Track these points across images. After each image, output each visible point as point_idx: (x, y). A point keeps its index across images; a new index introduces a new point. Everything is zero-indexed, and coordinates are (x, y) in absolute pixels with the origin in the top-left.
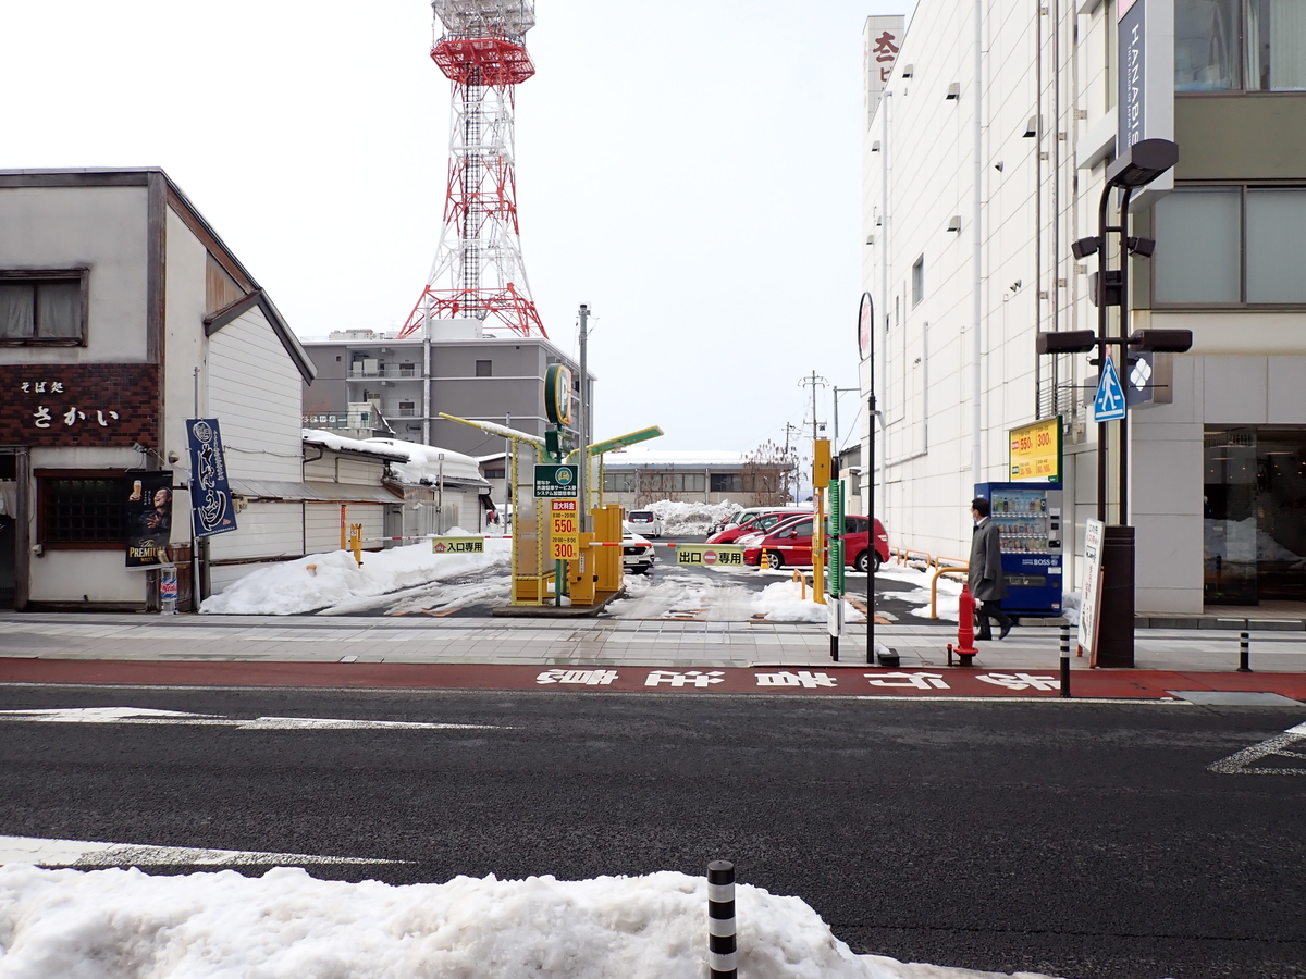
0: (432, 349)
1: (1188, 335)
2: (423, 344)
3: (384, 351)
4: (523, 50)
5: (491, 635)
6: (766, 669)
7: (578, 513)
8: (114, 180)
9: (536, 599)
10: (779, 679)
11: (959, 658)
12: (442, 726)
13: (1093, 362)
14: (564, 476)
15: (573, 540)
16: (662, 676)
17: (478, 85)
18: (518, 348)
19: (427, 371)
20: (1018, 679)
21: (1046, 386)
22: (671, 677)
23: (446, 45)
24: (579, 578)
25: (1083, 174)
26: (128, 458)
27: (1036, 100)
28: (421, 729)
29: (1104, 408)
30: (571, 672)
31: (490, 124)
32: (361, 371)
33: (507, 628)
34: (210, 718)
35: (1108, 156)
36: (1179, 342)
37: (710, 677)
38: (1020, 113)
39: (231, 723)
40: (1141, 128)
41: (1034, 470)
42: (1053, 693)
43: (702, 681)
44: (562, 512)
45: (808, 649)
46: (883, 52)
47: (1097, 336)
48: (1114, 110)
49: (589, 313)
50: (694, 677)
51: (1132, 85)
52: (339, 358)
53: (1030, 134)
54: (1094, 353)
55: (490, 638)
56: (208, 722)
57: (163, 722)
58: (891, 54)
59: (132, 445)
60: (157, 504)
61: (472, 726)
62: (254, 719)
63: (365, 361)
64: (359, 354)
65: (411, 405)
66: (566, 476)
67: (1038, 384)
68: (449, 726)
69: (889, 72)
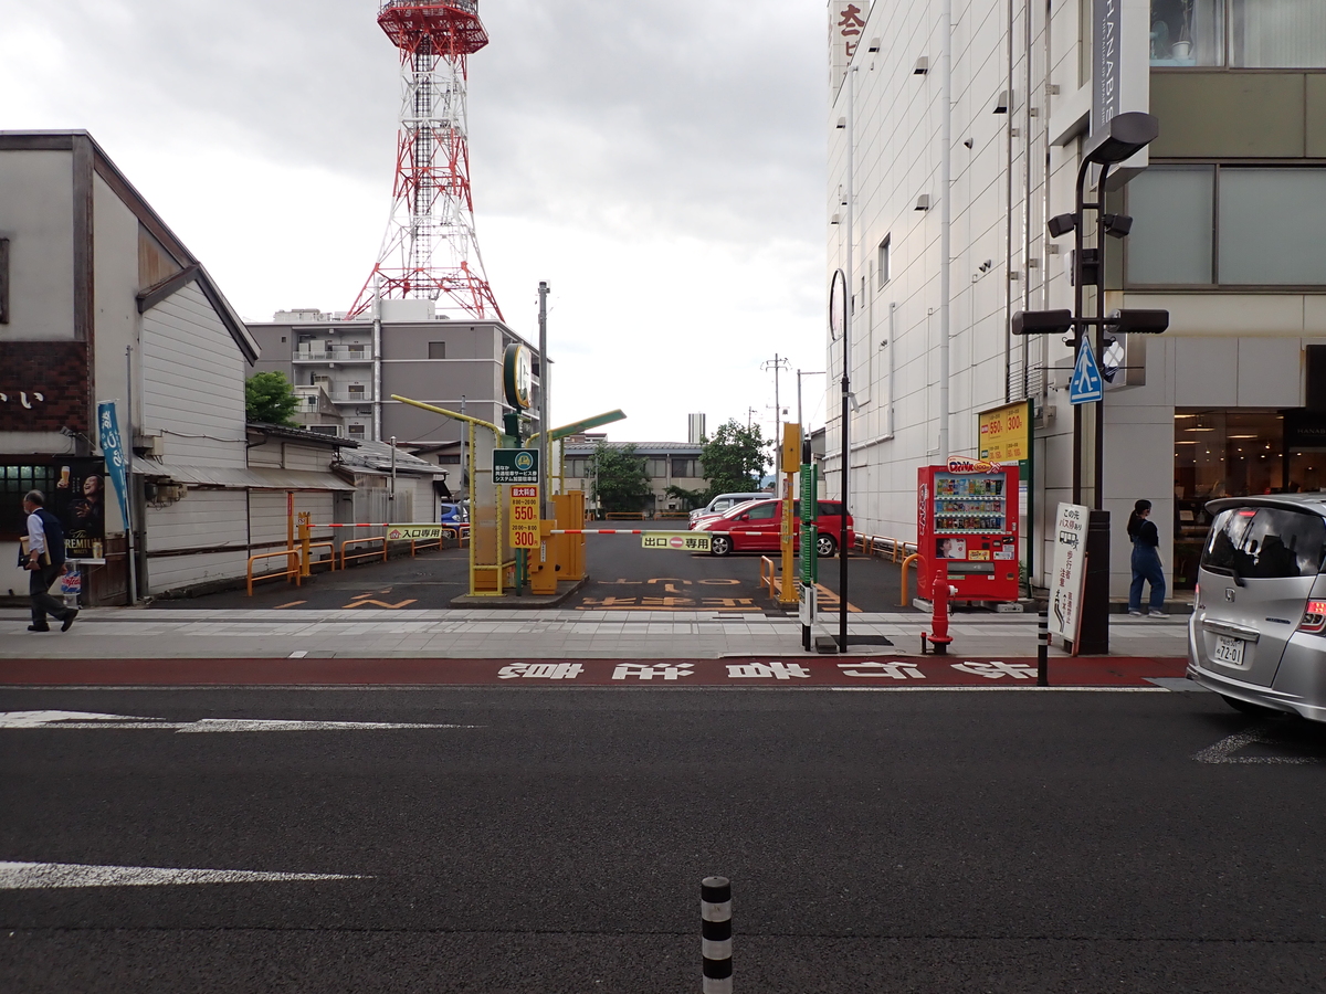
0: (382, 329)
1: (1165, 315)
2: (373, 324)
3: (331, 331)
4: (475, 19)
5: (448, 627)
6: (737, 661)
7: (538, 499)
8: (36, 143)
9: (496, 589)
10: (750, 670)
11: (933, 646)
12: (399, 726)
13: (1069, 343)
14: (524, 461)
15: (534, 528)
16: (630, 669)
17: (428, 54)
18: (472, 329)
19: (377, 353)
20: (994, 667)
21: (1016, 369)
22: (639, 670)
23: (394, 11)
24: (541, 568)
25: (1056, 151)
26: (56, 442)
27: (1007, 73)
28: (377, 729)
29: (1080, 390)
30: (534, 667)
31: (442, 96)
32: (307, 353)
33: (466, 620)
34: (147, 721)
35: (1080, 131)
36: (1154, 323)
37: (680, 670)
38: (990, 87)
39: (170, 726)
40: (1116, 103)
41: (1003, 452)
42: (1030, 681)
43: (671, 674)
44: (522, 499)
45: (779, 639)
46: (848, 26)
47: (1073, 316)
48: (1089, 86)
49: (548, 291)
50: (663, 670)
51: (1107, 59)
52: (284, 339)
53: (1000, 110)
54: (1070, 335)
55: (448, 630)
56: (145, 725)
57: (95, 726)
58: (857, 27)
59: (58, 429)
60: (87, 492)
61: (432, 726)
62: (195, 721)
63: (312, 342)
64: (305, 334)
65: (361, 389)
66: (526, 461)
67: (1008, 366)
68: (406, 726)
69: (854, 46)
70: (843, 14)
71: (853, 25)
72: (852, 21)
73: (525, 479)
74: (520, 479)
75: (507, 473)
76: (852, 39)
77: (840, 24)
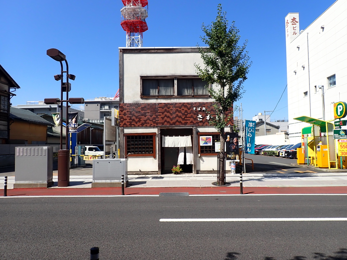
3: (110, 103)
4: (145, 23)
9: (336, 167)
23: (125, 22)
44: (344, 143)
52: (98, 105)
58: (296, 23)
63: (105, 106)
64: (103, 104)
66: (343, 133)
69: (295, 28)
70: (292, 19)
71: (294, 22)
72: (294, 21)
73: (343, 137)
74: (342, 137)
75: (338, 136)
76: (294, 26)
77: (291, 22)
